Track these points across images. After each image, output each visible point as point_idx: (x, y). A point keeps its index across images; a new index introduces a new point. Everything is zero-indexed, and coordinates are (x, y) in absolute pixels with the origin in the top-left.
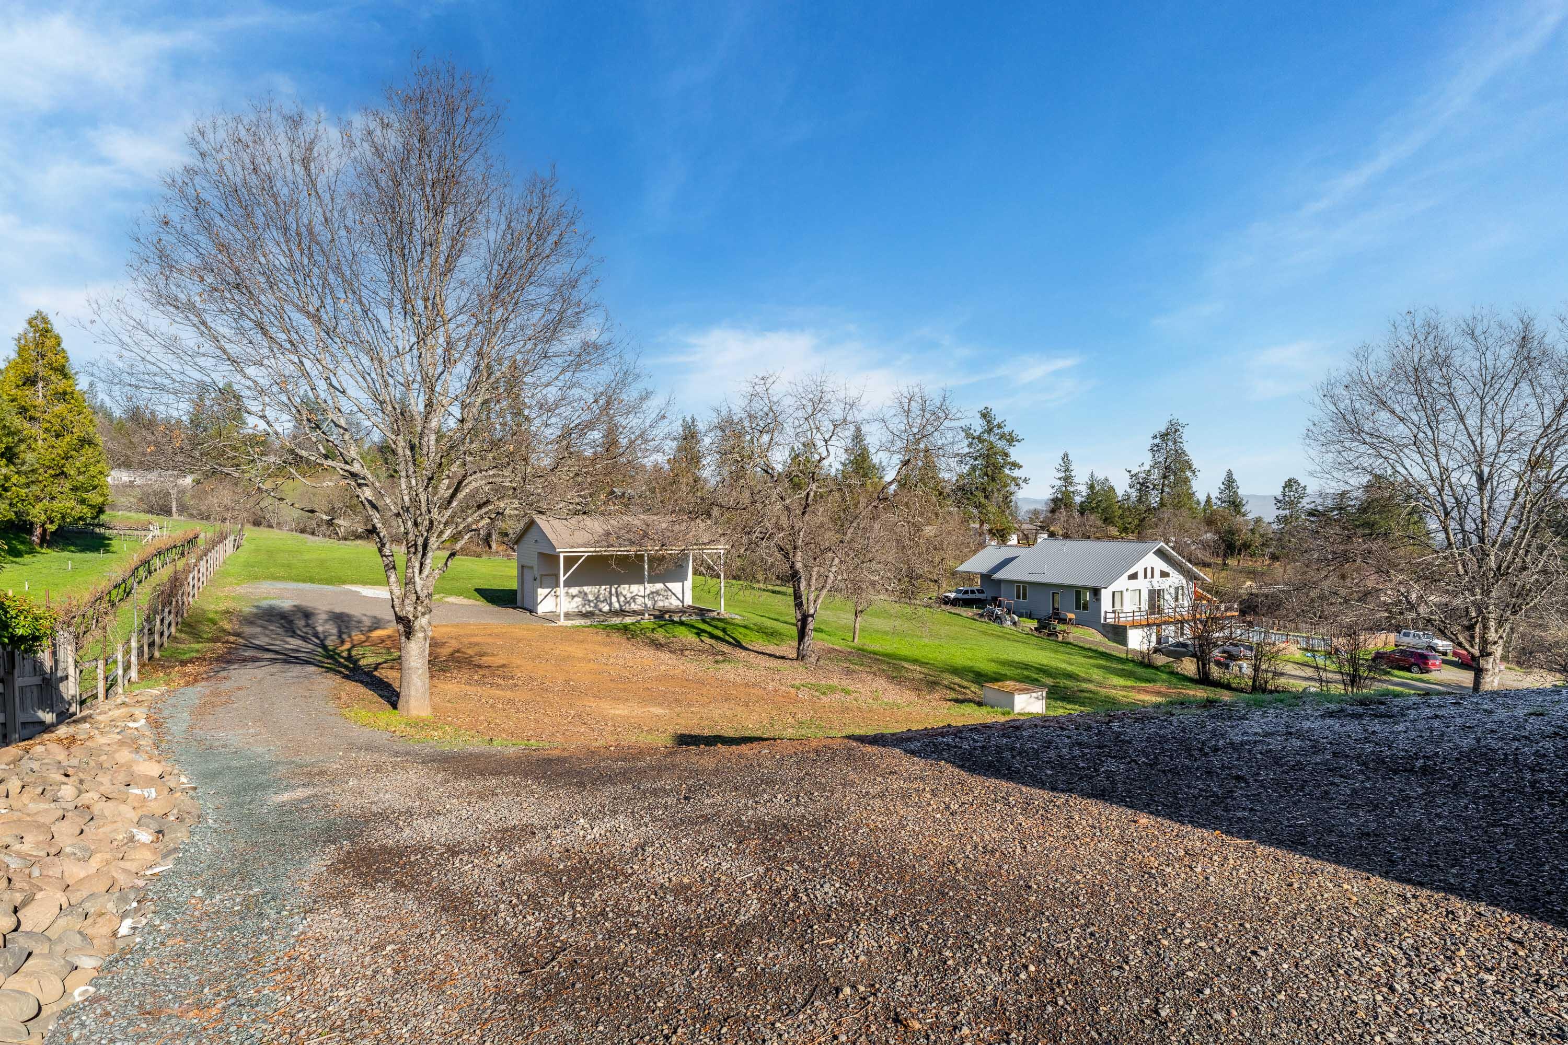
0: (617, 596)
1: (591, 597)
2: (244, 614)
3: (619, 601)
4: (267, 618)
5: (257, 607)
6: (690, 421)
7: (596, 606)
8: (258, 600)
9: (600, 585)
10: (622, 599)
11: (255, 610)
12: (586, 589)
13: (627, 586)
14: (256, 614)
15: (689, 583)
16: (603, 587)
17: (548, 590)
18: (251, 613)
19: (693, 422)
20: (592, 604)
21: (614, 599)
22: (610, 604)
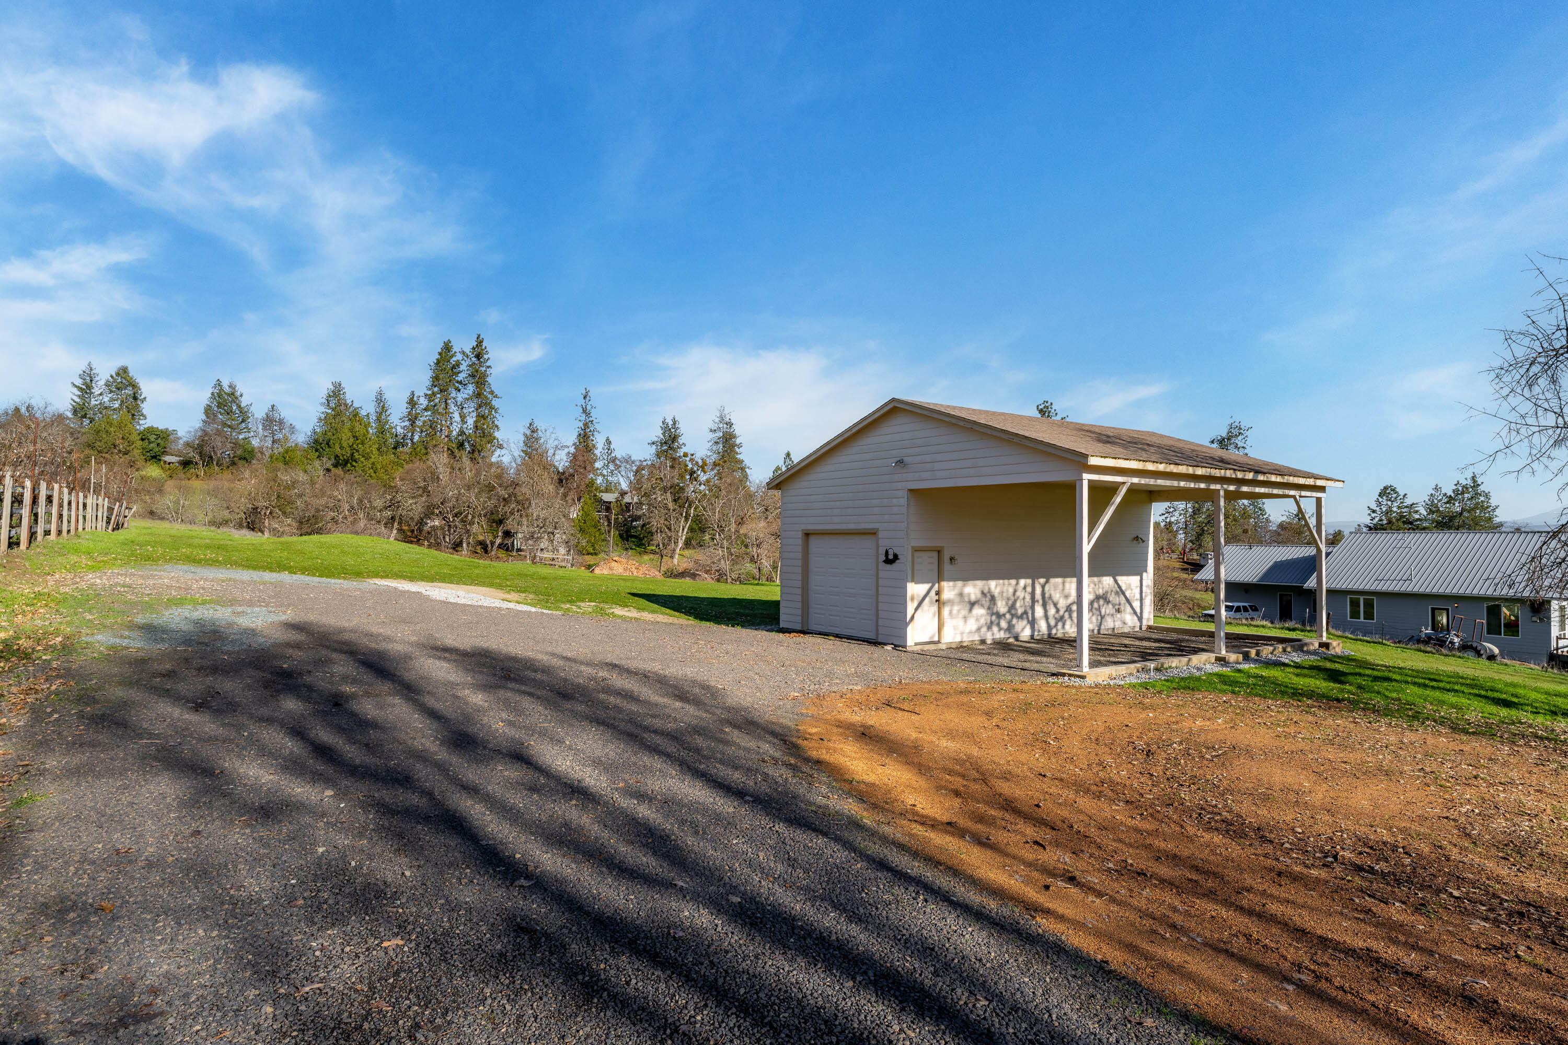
0: (1044, 605)
1: (1002, 607)
2: (78, 661)
3: (1046, 617)
4: (194, 685)
5: (150, 630)
6: (671, 423)
7: (1010, 628)
8: (148, 607)
9: (1018, 578)
10: (1052, 611)
11: (135, 644)
12: (994, 585)
13: (1059, 580)
14: (140, 663)
15: (1149, 577)
16: (1022, 582)
17: (926, 587)
18: (114, 656)
19: (675, 423)
20: (1004, 624)
21: (1039, 611)
22: (1033, 623)
